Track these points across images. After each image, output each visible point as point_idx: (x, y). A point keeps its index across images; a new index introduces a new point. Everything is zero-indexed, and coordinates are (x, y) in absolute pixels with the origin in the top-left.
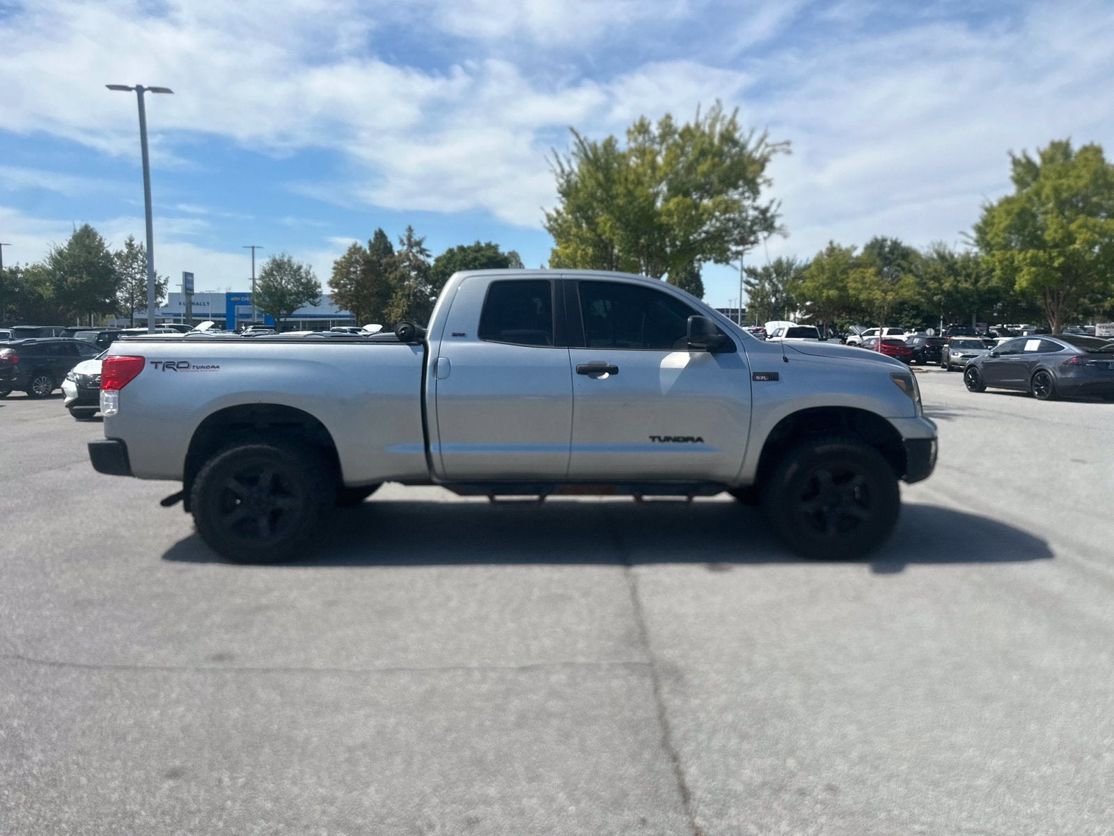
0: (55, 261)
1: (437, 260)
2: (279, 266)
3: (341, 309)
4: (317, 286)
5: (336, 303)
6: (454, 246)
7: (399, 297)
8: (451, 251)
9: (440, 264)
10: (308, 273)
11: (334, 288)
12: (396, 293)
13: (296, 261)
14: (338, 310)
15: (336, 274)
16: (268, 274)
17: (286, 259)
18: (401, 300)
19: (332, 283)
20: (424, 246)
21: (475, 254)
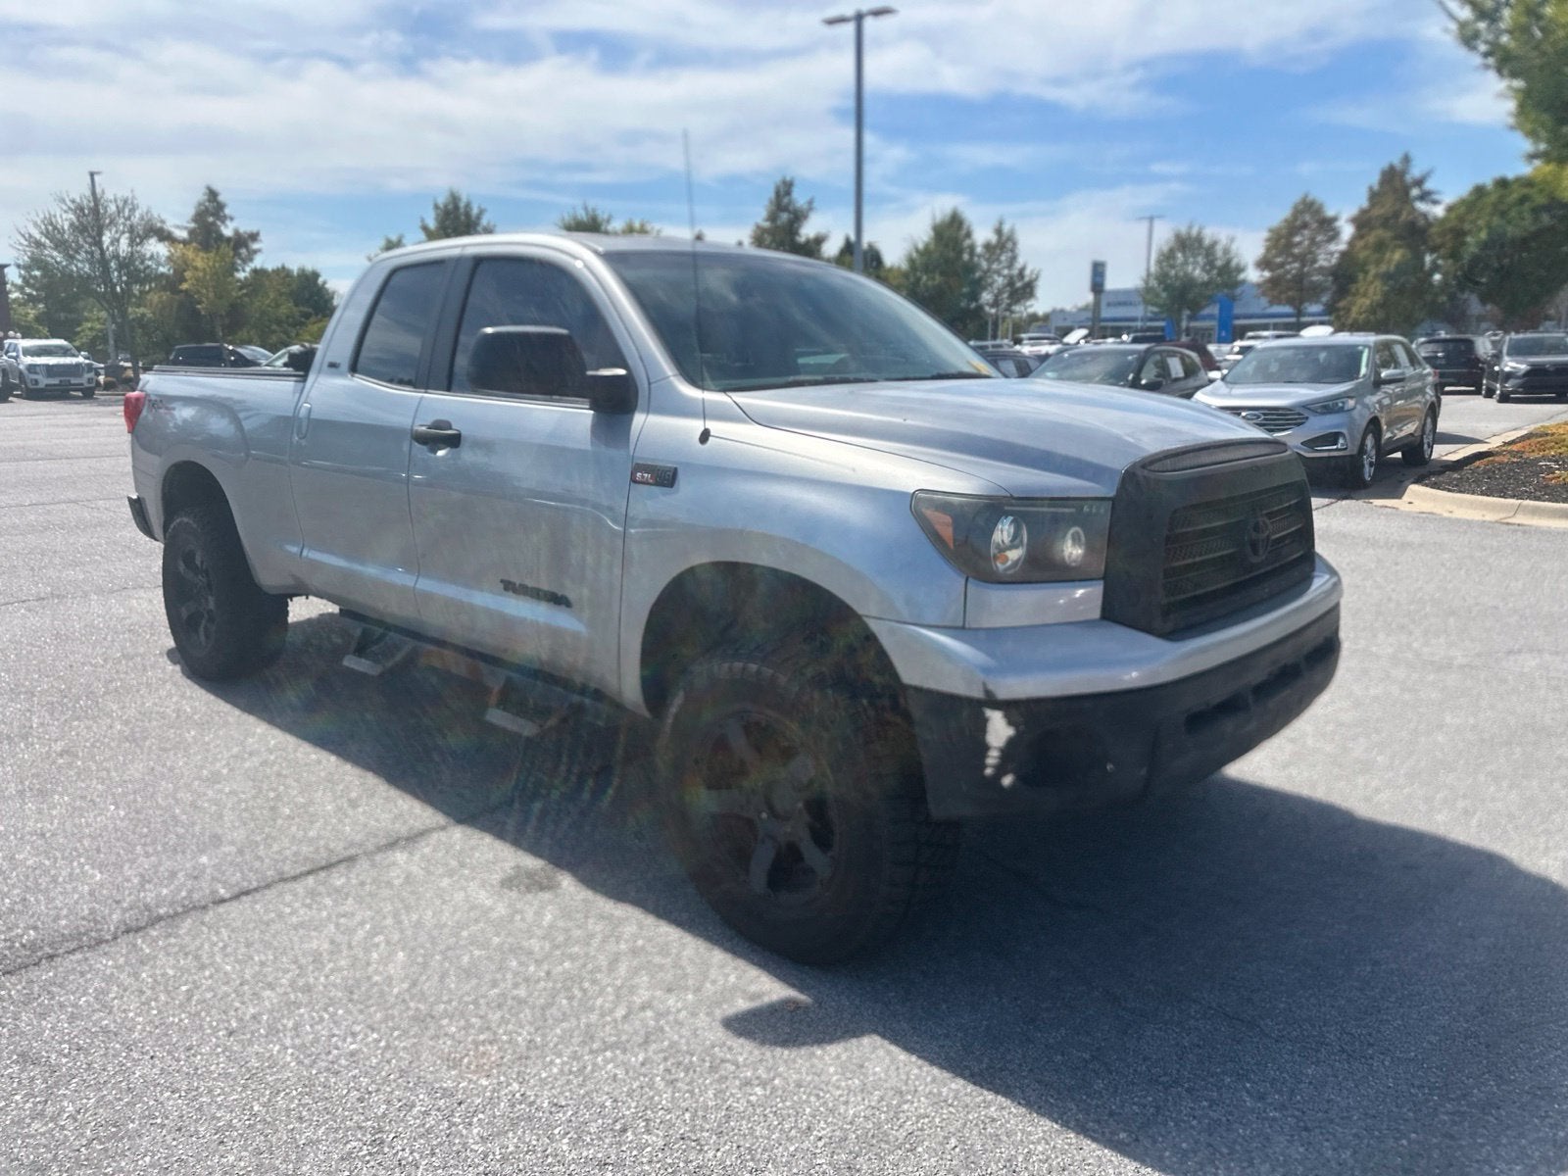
0: (911, 261)
1: (1450, 209)
2: (1186, 244)
3: (1271, 303)
4: (1240, 269)
5: (1264, 294)
6: (1487, 180)
7: (1370, 277)
8: (1479, 191)
9: (1453, 215)
10: (1226, 251)
11: (1263, 270)
12: (1366, 273)
13: (1209, 234)
14: (1267, 305)
15: (1268, 250)
16: (1167, 257)
17: (1194, 232)
18: (1372, 282)
19: (1264, 263)
20: (1428, 185)
21: (1525, 191)
